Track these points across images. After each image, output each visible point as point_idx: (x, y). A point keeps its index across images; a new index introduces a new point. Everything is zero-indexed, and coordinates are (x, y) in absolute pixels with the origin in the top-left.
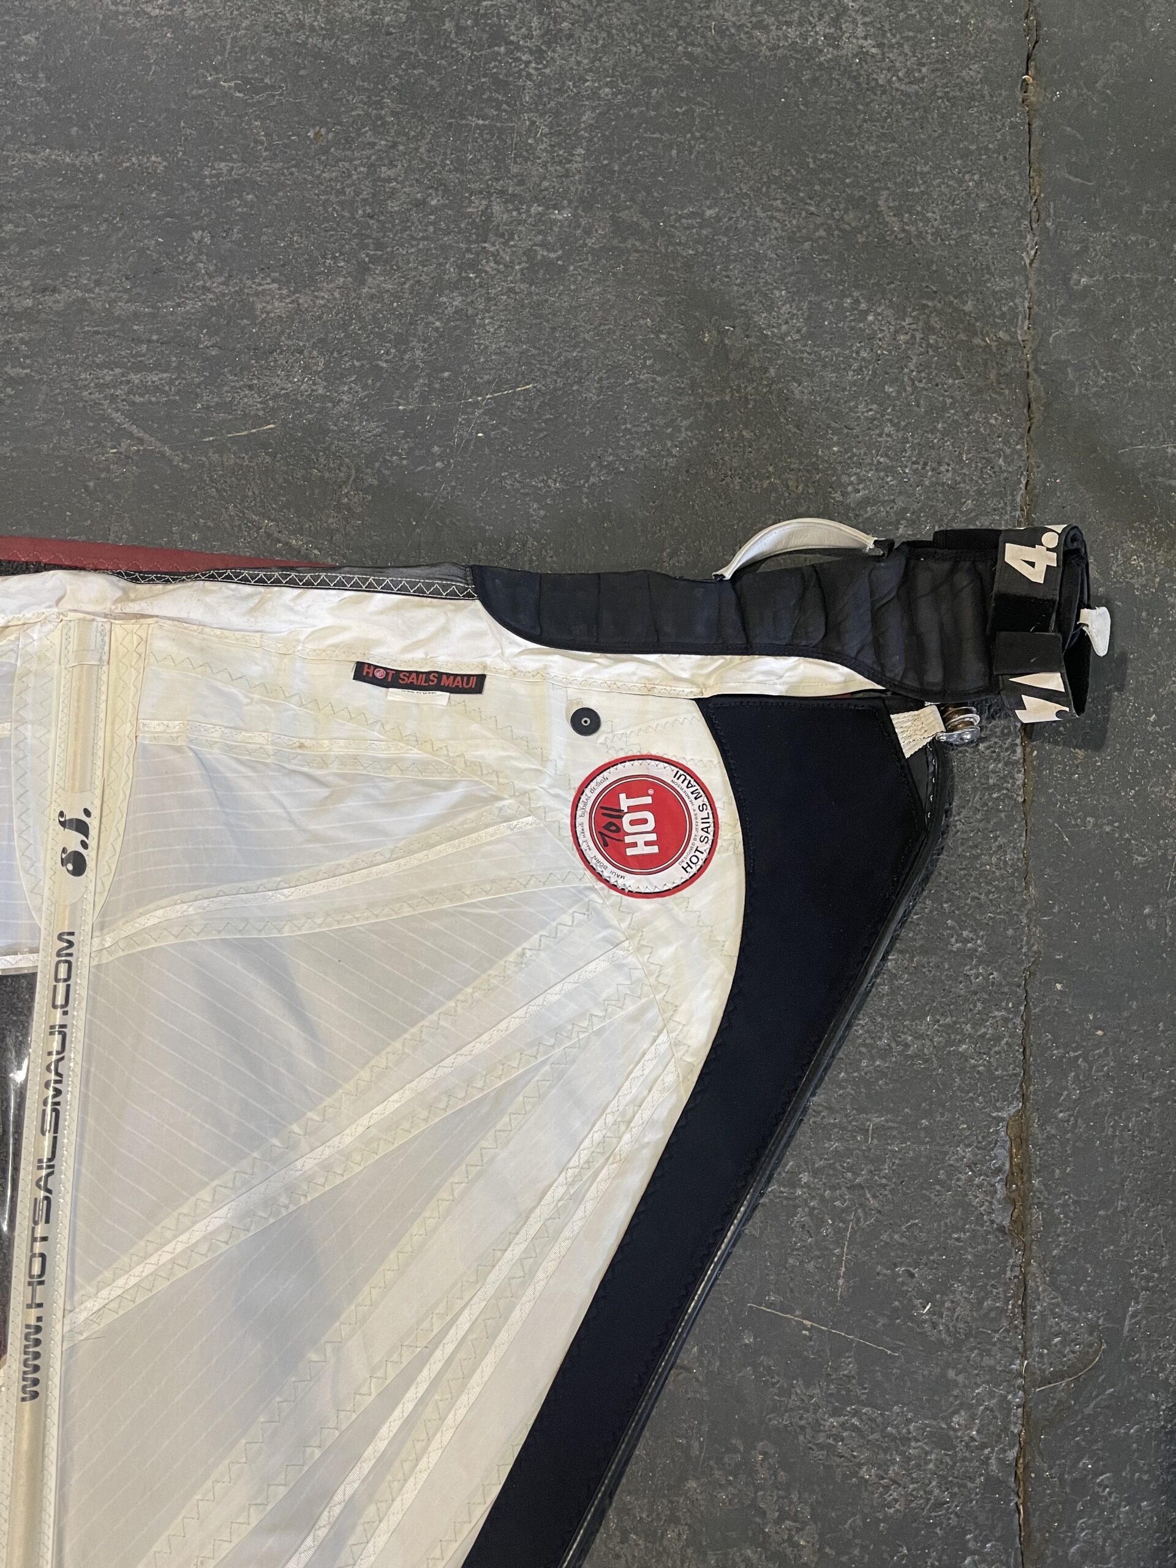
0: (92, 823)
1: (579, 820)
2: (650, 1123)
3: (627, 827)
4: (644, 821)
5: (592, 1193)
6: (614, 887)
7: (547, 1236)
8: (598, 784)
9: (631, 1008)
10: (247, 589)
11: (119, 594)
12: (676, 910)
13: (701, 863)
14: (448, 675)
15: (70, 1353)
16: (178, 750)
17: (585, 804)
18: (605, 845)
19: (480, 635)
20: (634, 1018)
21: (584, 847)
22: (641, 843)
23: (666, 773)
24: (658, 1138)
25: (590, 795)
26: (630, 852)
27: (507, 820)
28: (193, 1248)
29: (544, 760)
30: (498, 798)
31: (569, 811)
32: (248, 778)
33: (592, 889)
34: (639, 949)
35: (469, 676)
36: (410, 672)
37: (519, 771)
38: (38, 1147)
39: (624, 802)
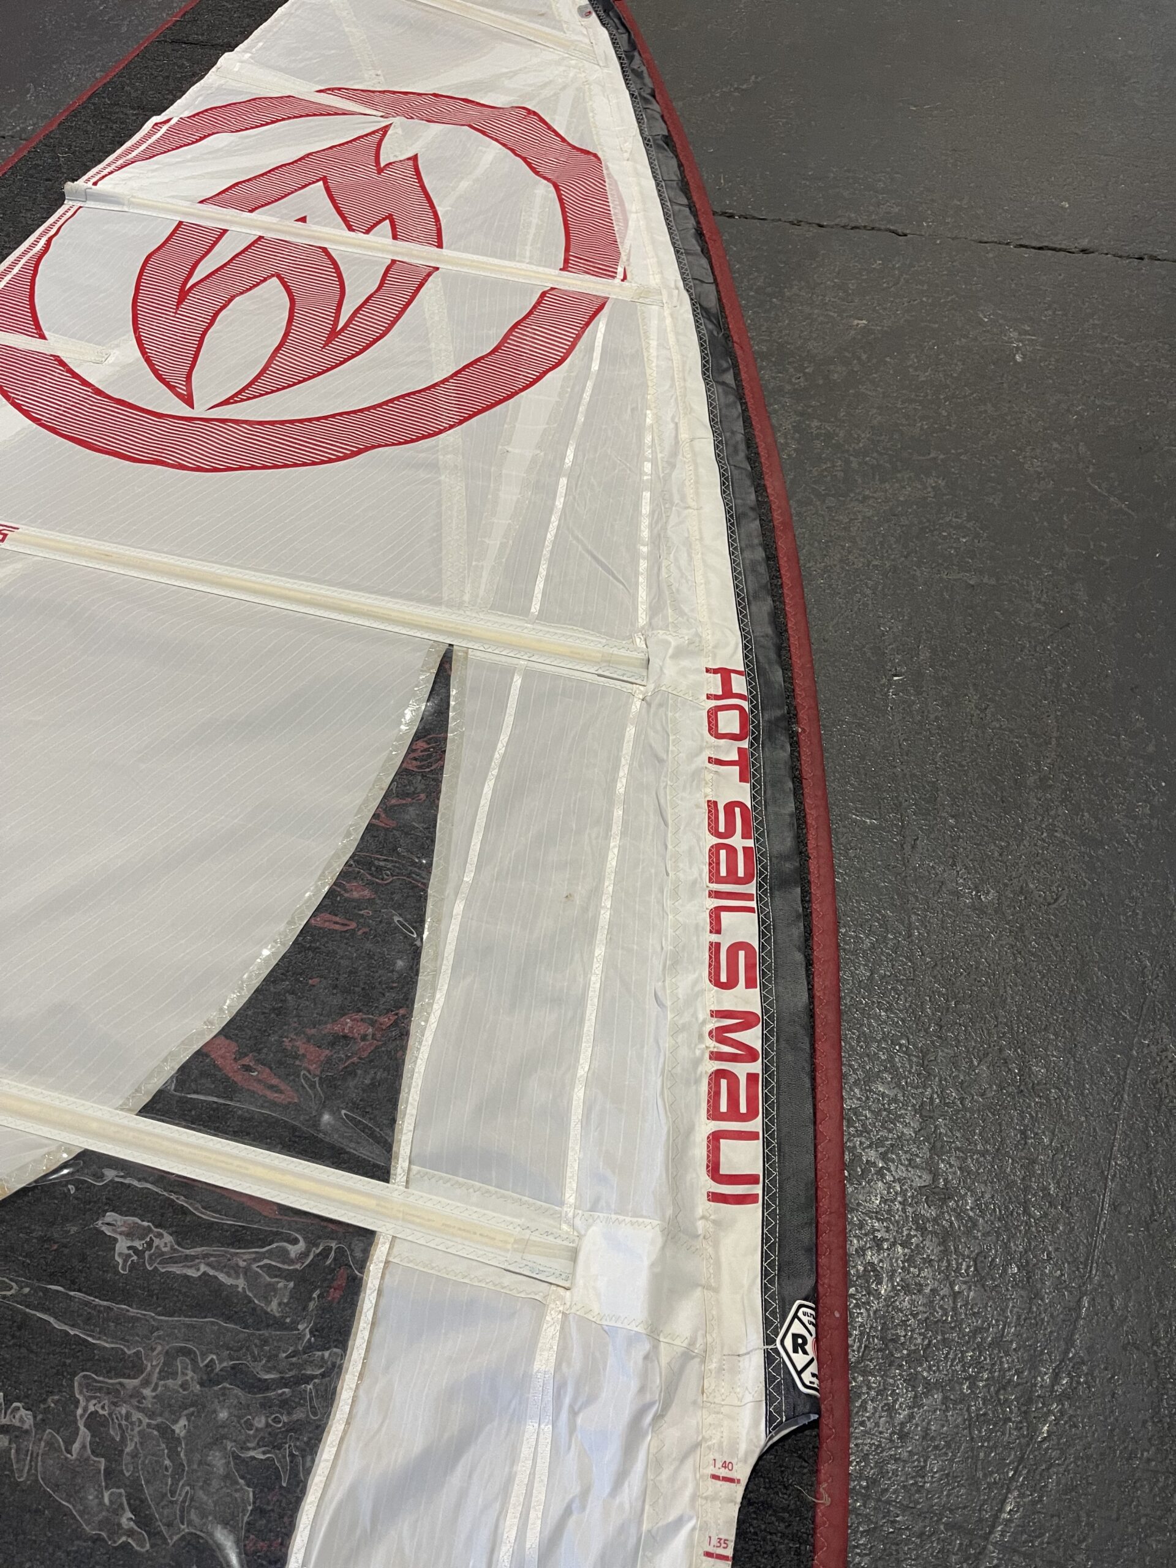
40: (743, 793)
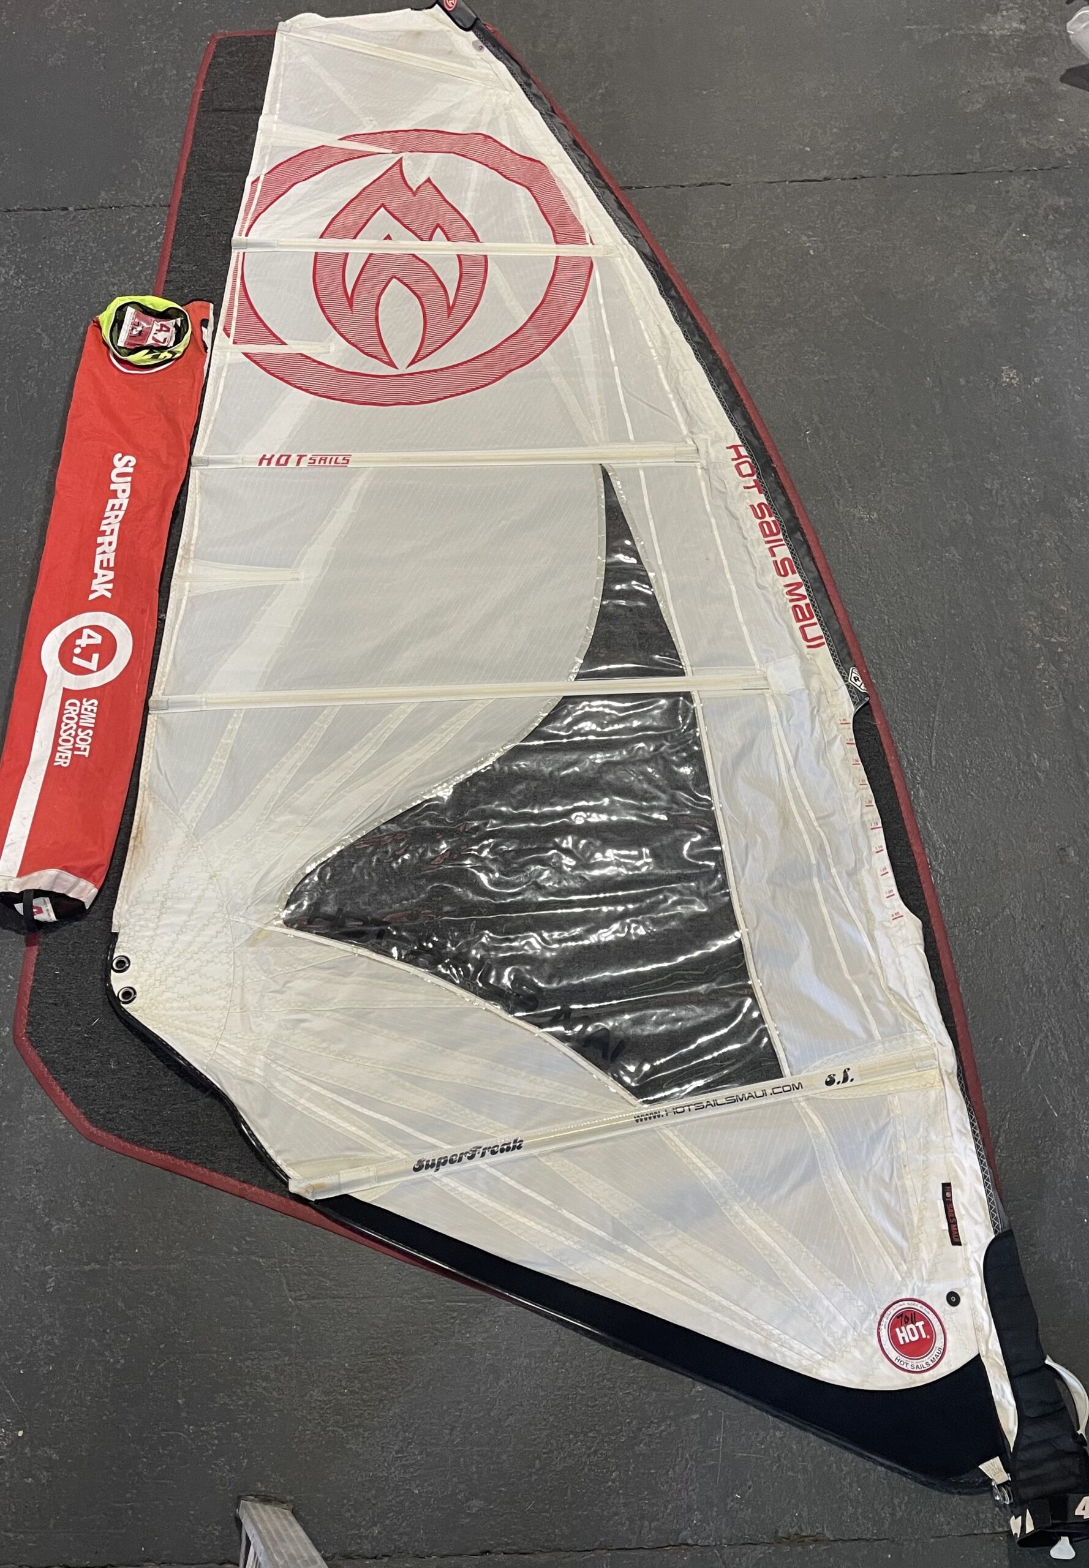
0: (848, 1083)
1: (906, 1302)
2: (784, 1356)
3: (909, 1327)
4: (913, 1335)
5: (752, 1333)
6: (879, 1324)
7: (733, 1315)
8: (925, 1310)
9: (829, 1340)
10: (969, 1127)
11: (950, 1071)
12: (876, 1356)
13: (901, 1366)
14: (956, 1227)
15: (653, 1131)
16: (888, 1114)
17: (914, 1305)
18: (898, 1317)
19: (979, 1240)
20: (825, 1342)
21: (894, 1306)
22: (903, 1335)
23: (939, 1343)
24: (779, 1361)
25: (918, 1306)
26: (897, 1330)
27: (897, 1268)
28: (701, 1170)
29: (929, 1281)
30: (905, 1261)
31: (908, 1297)
32: (884, 1145)
33: (876, 1314)
34: (855, 1340)
35: (958, 1237)
36: (953, 1209)
37: (920, 1270)
38: (720, 1098)
39: (920, 1324)
40: (762, 499)
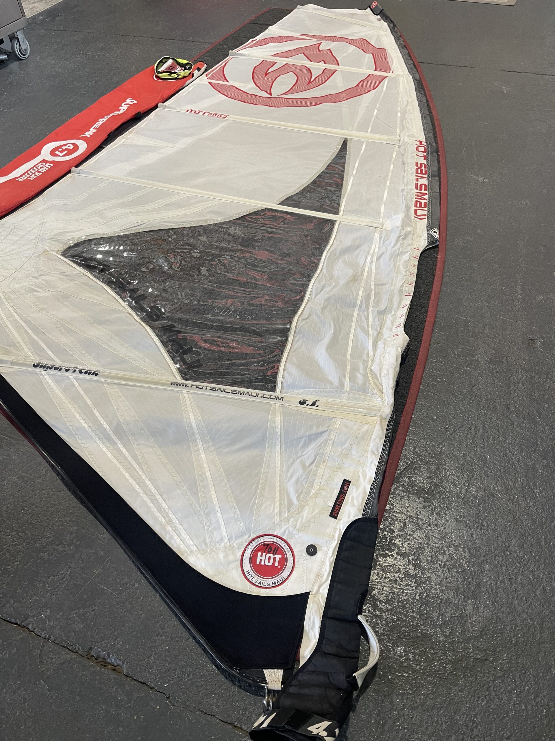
1: (275, 538)
2: (172, 538)
3: (269, 555)
4: (269, 561)
5: (160, 515)
6: (249, 544)
7: (154, 500)
8: (287, 549)
9: (208, 540)
10: (380, 451)
11: (384, 417)
12: (235, 564)
13: (248, 578)
14: (340, 508)
15: (178, 392)
16: (329, 426)
17: (280, 542)
18: (264, 545)
19: (349, 517)
20: (204, 541)
21: (265, 537)
22: (261, 558)
23: (285, 574)
24: (167, 539)
25: (283, 545)
26: (260, 554)
27: (280, 513)
28: (188, 415)
29: (299, 530)
30: (288, 512)
31: (279, 535)
33: (250, 536)
34: (225, 547)
35: (338, 514)
36: (344, 498)
37: (297, 521)
38: (229, 389)
39: (278, 557)
